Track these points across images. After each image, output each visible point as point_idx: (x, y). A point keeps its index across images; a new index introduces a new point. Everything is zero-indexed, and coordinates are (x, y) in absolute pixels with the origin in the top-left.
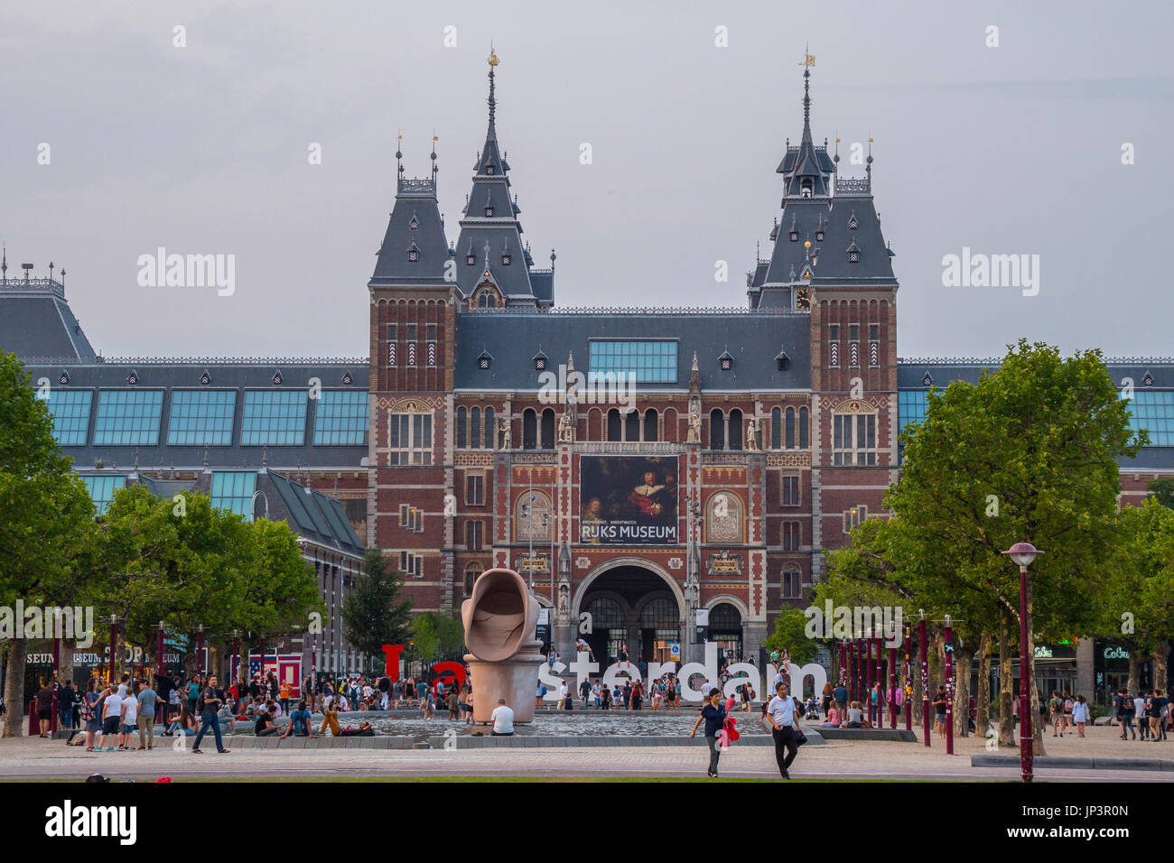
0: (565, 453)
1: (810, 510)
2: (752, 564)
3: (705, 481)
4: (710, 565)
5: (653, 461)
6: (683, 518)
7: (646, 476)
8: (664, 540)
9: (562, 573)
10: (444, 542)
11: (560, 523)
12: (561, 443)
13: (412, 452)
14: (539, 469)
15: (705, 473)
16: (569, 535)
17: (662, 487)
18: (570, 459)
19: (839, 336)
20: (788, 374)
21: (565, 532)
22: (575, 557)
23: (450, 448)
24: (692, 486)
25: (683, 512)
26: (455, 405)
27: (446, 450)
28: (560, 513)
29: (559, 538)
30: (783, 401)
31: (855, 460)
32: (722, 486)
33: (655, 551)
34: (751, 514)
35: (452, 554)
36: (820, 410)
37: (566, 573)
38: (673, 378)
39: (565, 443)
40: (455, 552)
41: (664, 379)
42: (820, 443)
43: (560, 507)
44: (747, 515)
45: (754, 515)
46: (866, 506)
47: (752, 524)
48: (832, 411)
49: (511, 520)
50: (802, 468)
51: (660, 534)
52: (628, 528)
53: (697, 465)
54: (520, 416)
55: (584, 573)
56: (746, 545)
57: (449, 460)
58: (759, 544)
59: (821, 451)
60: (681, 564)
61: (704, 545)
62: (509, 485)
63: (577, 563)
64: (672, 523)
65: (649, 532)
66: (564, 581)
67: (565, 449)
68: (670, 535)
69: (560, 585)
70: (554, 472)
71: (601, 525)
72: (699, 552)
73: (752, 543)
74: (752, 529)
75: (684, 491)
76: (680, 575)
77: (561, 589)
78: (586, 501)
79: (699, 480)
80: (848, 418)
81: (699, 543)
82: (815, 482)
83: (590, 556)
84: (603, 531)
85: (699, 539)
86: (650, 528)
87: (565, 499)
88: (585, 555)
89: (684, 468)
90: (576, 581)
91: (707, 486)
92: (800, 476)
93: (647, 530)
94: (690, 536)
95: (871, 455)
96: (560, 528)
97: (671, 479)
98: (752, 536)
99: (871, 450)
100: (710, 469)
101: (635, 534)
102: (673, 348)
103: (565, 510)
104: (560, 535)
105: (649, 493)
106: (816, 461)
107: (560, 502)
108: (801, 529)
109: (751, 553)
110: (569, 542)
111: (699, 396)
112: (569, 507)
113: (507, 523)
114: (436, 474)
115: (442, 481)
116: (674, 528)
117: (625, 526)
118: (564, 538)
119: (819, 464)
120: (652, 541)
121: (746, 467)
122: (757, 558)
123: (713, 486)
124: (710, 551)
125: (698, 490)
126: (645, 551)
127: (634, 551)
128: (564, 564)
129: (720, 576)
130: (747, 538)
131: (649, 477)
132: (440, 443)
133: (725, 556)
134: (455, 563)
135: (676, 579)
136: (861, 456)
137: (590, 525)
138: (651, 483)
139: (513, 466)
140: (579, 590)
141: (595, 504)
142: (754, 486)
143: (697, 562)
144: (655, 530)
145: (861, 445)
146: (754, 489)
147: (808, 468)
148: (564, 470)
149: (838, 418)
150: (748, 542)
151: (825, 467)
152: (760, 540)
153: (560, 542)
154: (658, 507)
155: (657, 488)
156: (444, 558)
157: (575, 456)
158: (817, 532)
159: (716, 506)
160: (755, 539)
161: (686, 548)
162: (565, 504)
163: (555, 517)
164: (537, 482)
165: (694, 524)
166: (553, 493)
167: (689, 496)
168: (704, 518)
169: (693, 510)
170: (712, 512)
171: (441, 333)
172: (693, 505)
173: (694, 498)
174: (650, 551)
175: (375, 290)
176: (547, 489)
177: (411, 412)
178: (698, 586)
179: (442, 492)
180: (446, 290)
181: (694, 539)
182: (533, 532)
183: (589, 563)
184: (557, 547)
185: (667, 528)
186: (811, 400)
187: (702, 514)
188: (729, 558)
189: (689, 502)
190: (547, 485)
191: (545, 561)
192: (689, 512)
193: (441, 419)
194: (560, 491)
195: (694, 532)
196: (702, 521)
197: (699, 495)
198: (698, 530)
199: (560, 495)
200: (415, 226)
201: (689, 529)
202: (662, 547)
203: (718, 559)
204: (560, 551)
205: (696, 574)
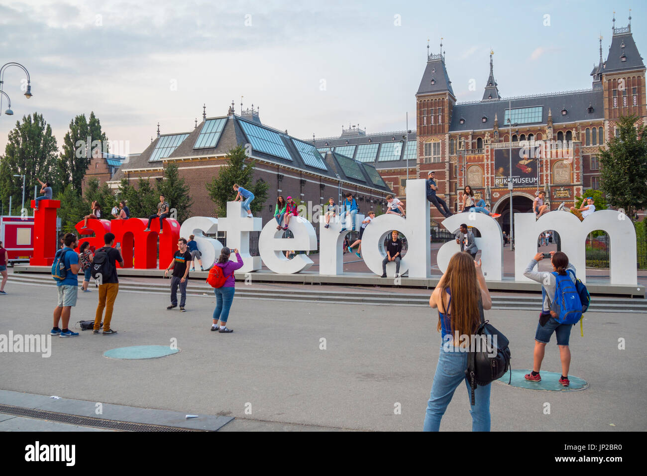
0: (487, 148)
2: (575, 192)
4: (555, 194)
6: (542, 173)
8: (533, 184)
9: (486, 199)
10: (446, 191)
11: (486, 178)
12: (486, 145)
13: (433, 157)
14: (477, 156)
16: (490, 183)
17: (532, 160)
18: (490, 151)
19: (617, 94)
20: (593, 114)
21: (488, 182)
22: (492, 192)
23: (447, 155)
24: (546, 159)
25: (542, 171)
26: (449, 138)
27: (446, 156)
28: (486, 174)
29: (486, 185)
30: (591, 125)
33: (529, 189)
34: (575, 170)
35: (448, 196)
36: (608, 127)
37: (488, 199)
38: (540, 120)
39: (488, 144)
40: (450, 195)
41: (536, 121)
42: (609, 142)
43: (486, 172)
44: (573, 170)
47: (575, 174)
48: (615, 127)
49: (465, 178)
51: (531, 181)
52: (516, 179)
54: (476, 141)
55: (497, 199)
56: (572, 184)
57: (447, 159)
58: (579, 183)
61: (552, 185)
62: (463, 164)
63: (494, 195)
64: (537, 176)
65: (526, 180)
66: (488, 203)
67: (487, 147)
68: (536, 181)
70: (483, 157)
71: (504, 179)
72: (550, 188)
73: (575, 183)
74: (575, 177)
75: (542, 162)
78: (497, 168)
81: (549, 184)
83: (499, 192)
84: (505, 181)
85: (549, 182)
87: (488, 168)
88: (497, 192)
90: (493, 203)
91: (553, 159)
93: (525, 180)
94: (545, 181)
96: (486, 181)
98: (575, 180)
101: (519, 181)
102: (541, 109)
103: (488, 173)
104: (486, 183)
105: (526, 163)
107: (486, 169)
109: (575, 188)
110: (490, 186)
111: (552, 126)
112: (490, 172)
113: (463, 179)
114: (442, 165)
115: (444, 168)
117: (515, 178)
118: (488, 185)
120: (527, 184)
122: (578, 190)
124: (555, 187)
125: (549, 161)
126: (524, 189)
127: (519, 189)
128: (488, 195)
129: (560, 198)
130: (573, 181)
132: (443, 153)
133: (562, 189)
134: (450, 199)
137: (499, 179)
138: (527, 159)
140: (494, 207)
141: (501, 170)
142: (576, 157)
143: (549, 193)
144: (529, 179)
146: (576, 159)
148: (487, 156)
152: (579, 181)
153: (486, 187)
154: (530, 169)
155: (529, 161)
156: (446, 198)
157: (492, 150)
159: (557, 167)
160: (576, 181)
161: (543, 187)
162: (488, 170)
163: (483, 176)
164: (476, 162)
165: (547, 176)
166: (482, 166)
167: (544, 163)
168: (552, 173)
169: (547, 170)
170: (556, 170)
171: (443, 110)
172: (547, 167)
173: (547, 165)
174: (526, 189)
175: (418, 97)
176: (480, 165)
177: (432, 142)
178: (549, 203)
179: (444, 172)
180: (445, 94)
181: (547, 182)
182: (474, 183)
183: (499, 195)
184: (484, 189)
185: (534, 178)
186: (604, 123)
187: (551, 172)
188: (564, 190)
189: (544, 166)
190: (480, 163)
191: (480, 195)
192: (544, 171)
193: (444, 144)
194: (485, 165)
195: (547, 180)
196: (551, 174)
197: (549, 163)
198: (549, 178)
199: (486, 167)
200: (434, 72)
201: (545, 178)
202: (532, 187)
203: (559, 191)
204: (486, 190)
205: (548, 198)
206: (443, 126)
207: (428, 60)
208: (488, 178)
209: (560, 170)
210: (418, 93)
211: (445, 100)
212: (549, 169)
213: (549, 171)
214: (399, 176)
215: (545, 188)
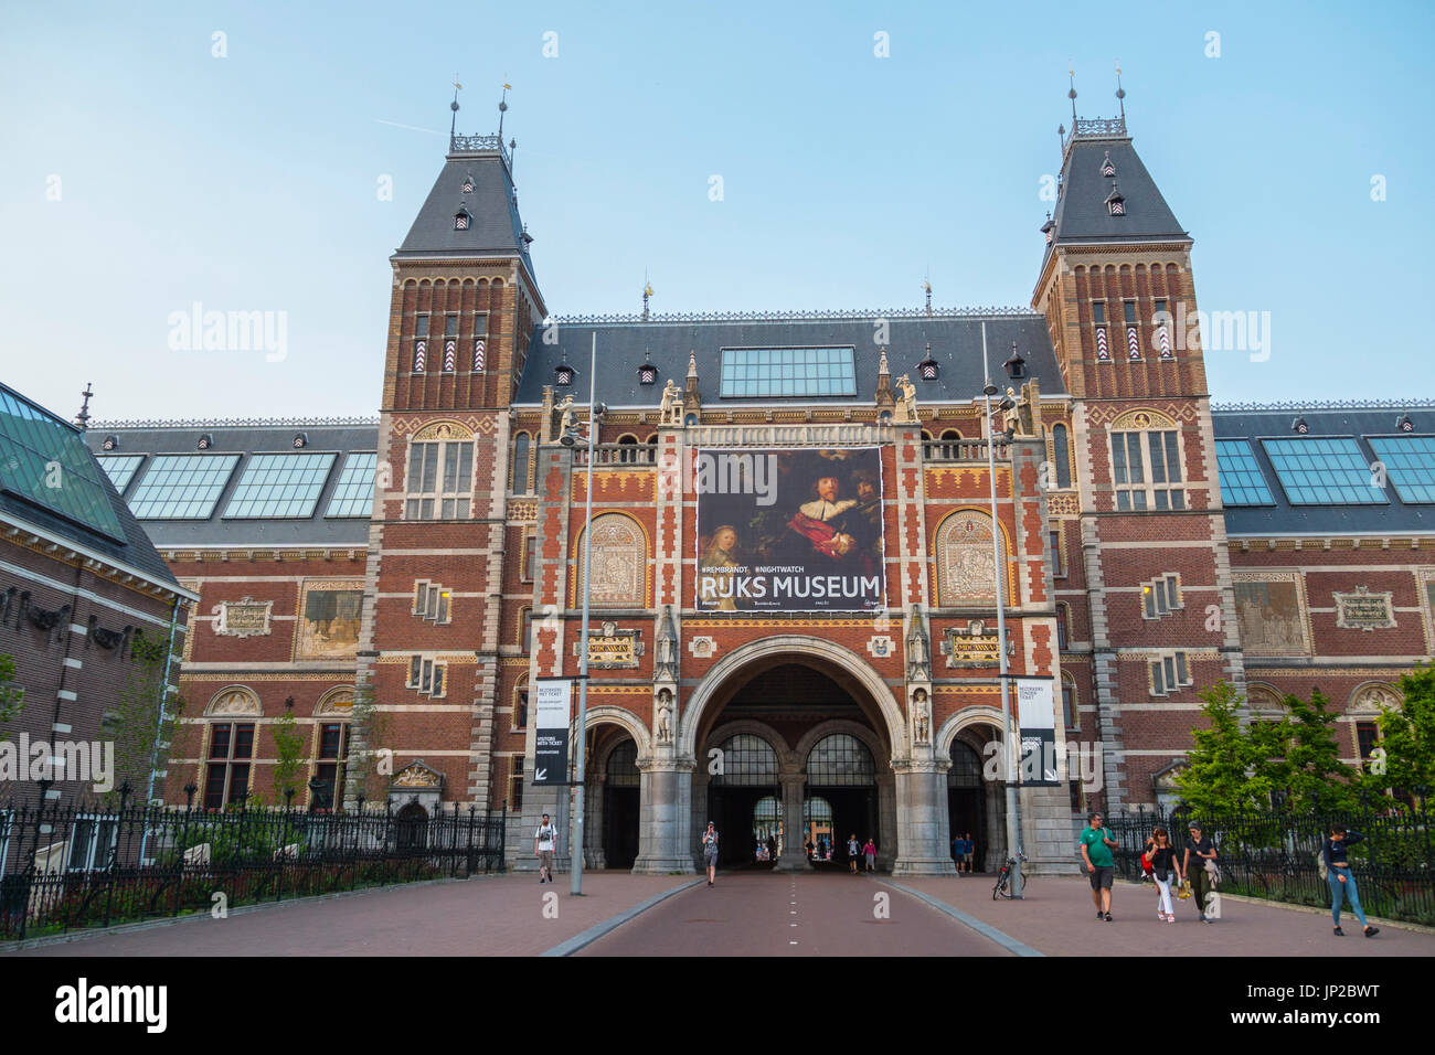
0: (671, 445)
1: (1084, 584)
2: (1030, 645)
3: (932, 491)
4: (949, 650)
5: (832, 458)
6: (893, 560)
7: (821, 483)
8: (857, 602)
9: (661, 664)
10: (483, 640)
11: (659, 571)
12: (665, 428)
13: (443, 498)
14: (622, 476)
15: (930, 478)
16: (677, 595)
17: (851, 503)
18: (680, 456)
19: (1106, 316)
21: (668, 588)
22: (687, 635)
23: (499, 493)
24: (907, 500)
25: (893, 550)
26: (512, 430)
27: (493, 495)
28: (660, 554)
29: (658, 599)
31: (1151, 503)
32: (963, 501)
33: (841, 623)
34: (1023, 551)
35: (494, 659)
36: (1087, 426)
37: (669, 665)
38: (850, 388)
39: (671, 428)
40: (500, 656)
41: (836, 391)
42: (1092, 476)
43: (660, 542)
44: (1015, 553)
45: (1029, 553)
46: (1177, 575)
47: (1025, 571)
48: (1108, 426)
49: (569, 568)
50: (1064, 517)
51: (850, 590)
52: (789, 579)
53: (917, 463)
55: (706, 666)
56: (1017, 609)
57: (497, 509)
58: (1042, 606)
59: (1094, 488)
60: (891, 647)
61: (935, 610)
62: (566, 504)
63: (692, 647)
64: (873, 569)
65: (831, 586)
66: (666, 679)
67: (671, 440)
68: (870, 593)
69: (658, 688)
70: (650, 481)
71: (736, 575)
72: (926, 623)
73: (1028, 605)
74: (1026, 580)
75: (891, 512)
76: (890, 669)
77: (660, 695)
78: (709, 530)
79: (919, 490)
80: (1134, 437)
81: (925, 607)
82: (1088, 537)
83: (715, 633)
84: (741, 587)
85: (925, 598)
86: (830, 579)
87: (668, 527)
88: (707, 632)
89: (890, 470)
90: (690, 682)
91: (934, 501)
92: (1062, 531)
93: (825, 584)
94: (906, 593)
95: (1177, 493)
96: (660, 581)
97: (868, 488)
98: (1026, 593)
99: (1175, 486)
100: (939, 471)
101: (802, 589)
102: (847, 355)
103: (669, 548)
104: (660, 594)
105: (828, 514)
106: (1087, 502)
107: (660, 533)
108: (1070, 615)
109: (1027, 625)
110: (676, 608)
112: (678, 543)
113: (561, 572)
114: (475, 530)
115: (484, 542)
116: (876, 580)
117: (783, 577)
118: (668, 601)
119: (1094, 508)
120: (834, 603)
121: (1007, 466)
122: (1040, 634)
123: (948, 501)
124: (950, 619)
125: (920, 508)
126: (821, 623)
127: (801, 623)
128: (666, 647)
129: (970, 669)
130: (1018, 596)
131: (826, 485)
132: (485, 483)
133: (977, 630)
134: (500, 675)
135: (882, 675)
136: (1160, 494)
137: (716, 576)
138: (831, 497)
139: (576, 470)
140: (694, 699)
141: (726, 537)
142: (1025, 499)
143: (925, 642)
144: (840, 582)
145: (1158, 477)
146: (1025, 505)
147: (1075, 517)
148: (669, 475)
149: (1117, 437)
150: (1019, 603)
151: (1103, 513)
152: (1043, 599)
153: (659, 609)
154: (844, 539)
155: (842, 505)
156: (481, 666)
157: (688, 452)
158: (1099, 618)
159: (954, 538)
160: (1033, 599)
161: (901, 616)
162: (669, 538)
163: (651, 561)
164: (620, 499)
165: (914, 570)
166: (647, 517)
167: (902, 519)
168: (932, 560)
169: (913, 546)
170: (947, 550)
171: (494, 325)
172: (912, 535)
173: (912, 523)
174: (831, 624)
175: (403, 265)
176: (637, 512)
177: (443, 438)
178: (928, 688)
179: (484, 561)
180: (507, 264)
181: (915, 599)
182: (609, 589)
183: (714, 647)
184: (652, 618)
185: (863, 579)
186: (1070, 411)
187: (929, 554)
188: (985, 634)
189: (903, 530)
190: (637, 504)
191: (631, 643)
192: (904, 550)
193: (488, 448)
194: (660, 513)
195: (915, 586)
196: (929, 565)
197: (920, 518)
198: (923, 580)
199: (660, 521)
200: (468, 188)
201: (906, 580)
202: (854, 616)
203: (964, 636)
204: (658, 625)
205: (923, 665)
206: (491, 383)
207: (452, 150)
208: (669, 570)
209: (966, 550)
210: (400, 252)
211: (506, 285)
212: (922, 541)
213: (921, 552)
214: (299, 579)
215: (906, 624)
